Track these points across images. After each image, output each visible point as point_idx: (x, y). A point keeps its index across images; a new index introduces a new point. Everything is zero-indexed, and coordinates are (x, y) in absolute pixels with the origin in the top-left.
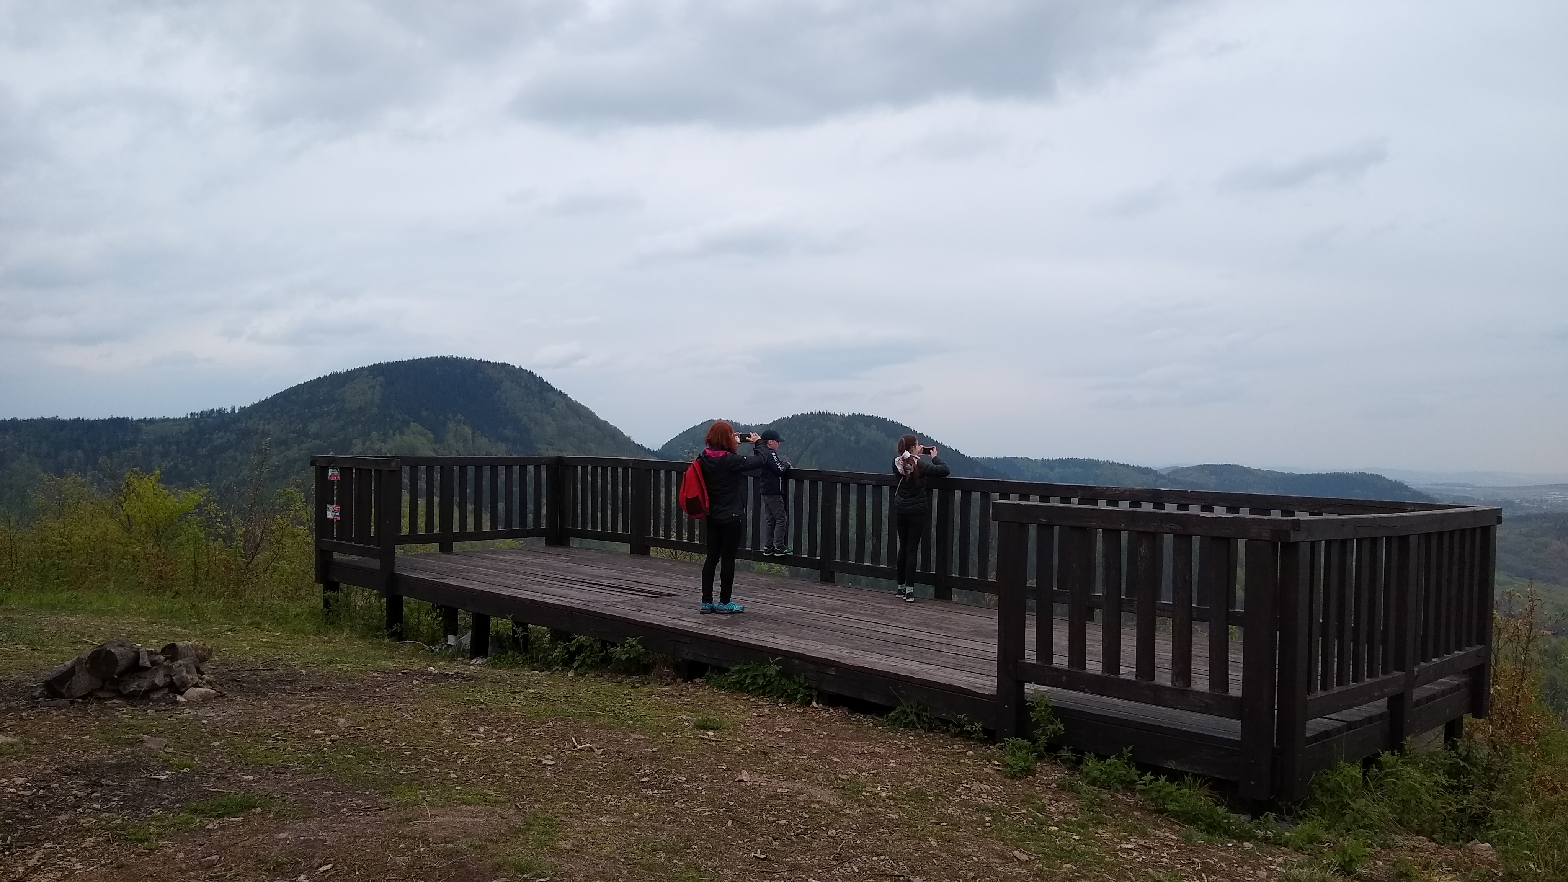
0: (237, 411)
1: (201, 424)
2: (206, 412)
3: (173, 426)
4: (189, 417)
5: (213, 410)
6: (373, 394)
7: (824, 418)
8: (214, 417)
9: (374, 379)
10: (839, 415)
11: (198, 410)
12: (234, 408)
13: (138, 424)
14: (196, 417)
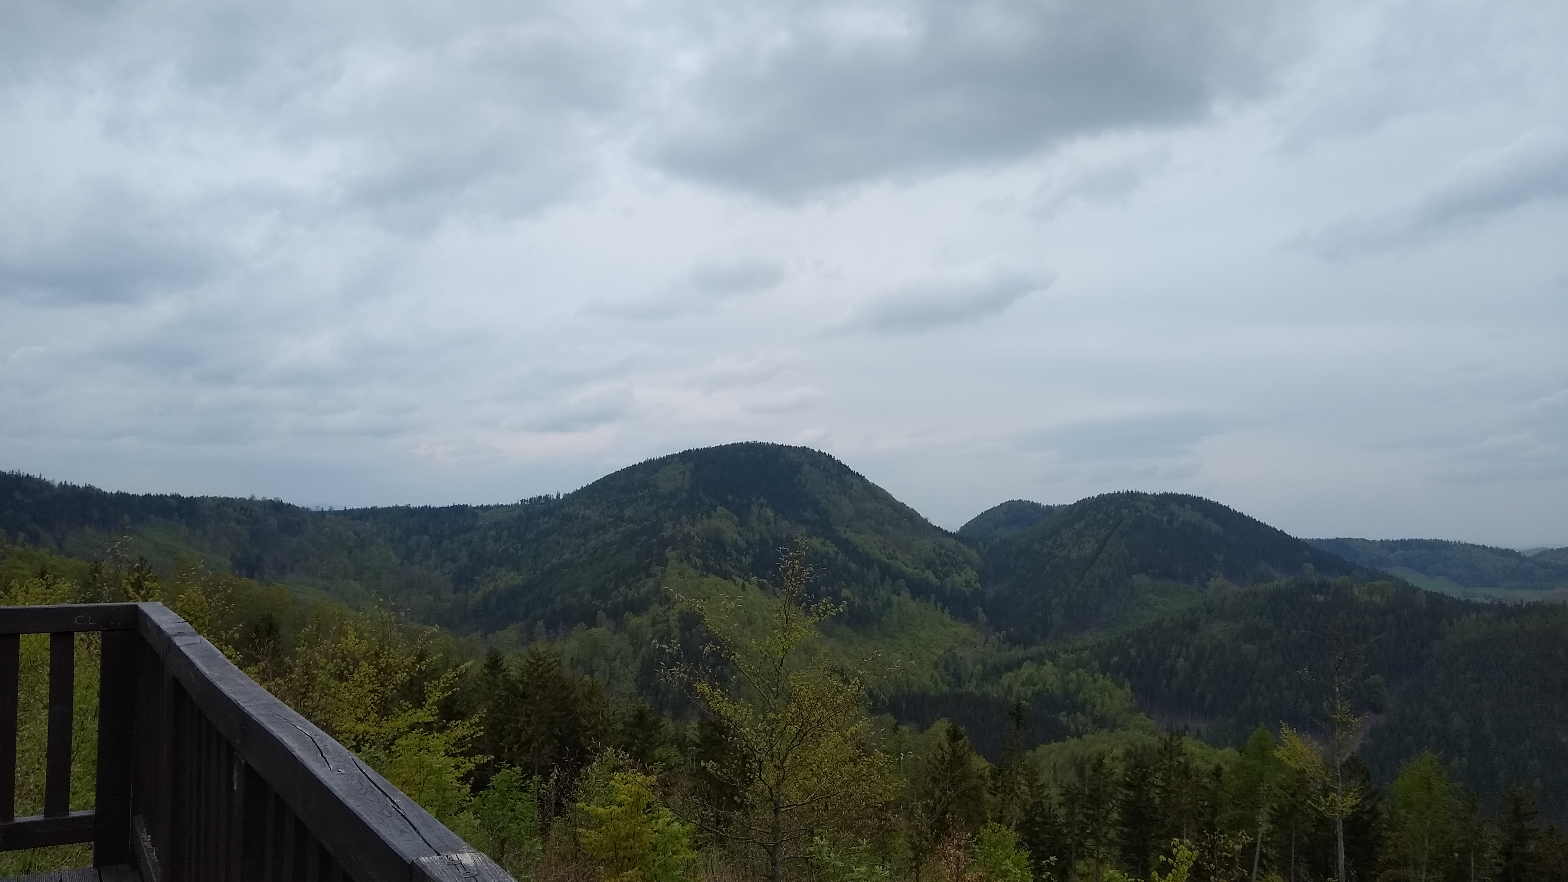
0: (561, 497)
1: (530, 510)
2: (535, 499)
3: (506, 512)
4: (520, 503)
5: (540, 497)
6: (683, 479)
7: (1132, 499)
8: (542, 503)
9: (684, 464)
10: (1149, 494)
11: (527, 497)
12: (559, 494)
13: (476, 510)
14: (526, 503)
